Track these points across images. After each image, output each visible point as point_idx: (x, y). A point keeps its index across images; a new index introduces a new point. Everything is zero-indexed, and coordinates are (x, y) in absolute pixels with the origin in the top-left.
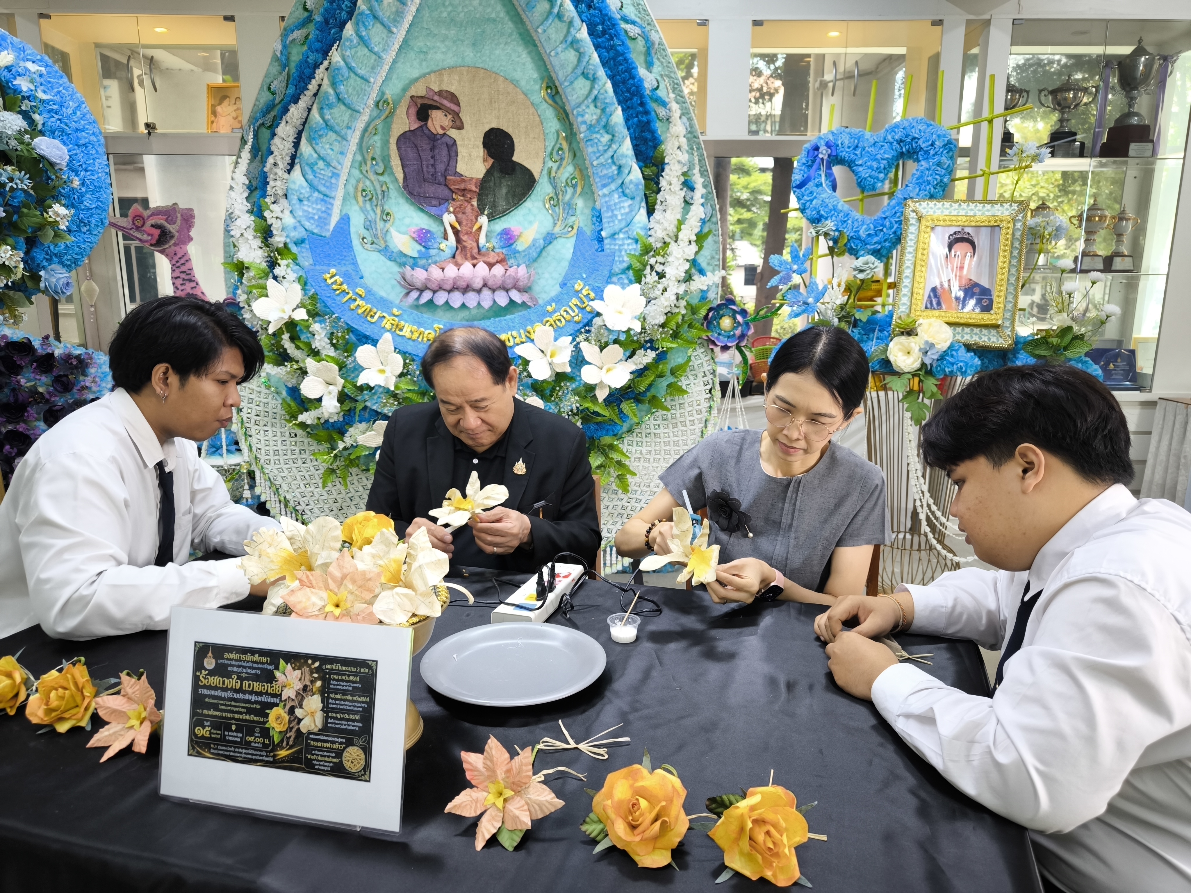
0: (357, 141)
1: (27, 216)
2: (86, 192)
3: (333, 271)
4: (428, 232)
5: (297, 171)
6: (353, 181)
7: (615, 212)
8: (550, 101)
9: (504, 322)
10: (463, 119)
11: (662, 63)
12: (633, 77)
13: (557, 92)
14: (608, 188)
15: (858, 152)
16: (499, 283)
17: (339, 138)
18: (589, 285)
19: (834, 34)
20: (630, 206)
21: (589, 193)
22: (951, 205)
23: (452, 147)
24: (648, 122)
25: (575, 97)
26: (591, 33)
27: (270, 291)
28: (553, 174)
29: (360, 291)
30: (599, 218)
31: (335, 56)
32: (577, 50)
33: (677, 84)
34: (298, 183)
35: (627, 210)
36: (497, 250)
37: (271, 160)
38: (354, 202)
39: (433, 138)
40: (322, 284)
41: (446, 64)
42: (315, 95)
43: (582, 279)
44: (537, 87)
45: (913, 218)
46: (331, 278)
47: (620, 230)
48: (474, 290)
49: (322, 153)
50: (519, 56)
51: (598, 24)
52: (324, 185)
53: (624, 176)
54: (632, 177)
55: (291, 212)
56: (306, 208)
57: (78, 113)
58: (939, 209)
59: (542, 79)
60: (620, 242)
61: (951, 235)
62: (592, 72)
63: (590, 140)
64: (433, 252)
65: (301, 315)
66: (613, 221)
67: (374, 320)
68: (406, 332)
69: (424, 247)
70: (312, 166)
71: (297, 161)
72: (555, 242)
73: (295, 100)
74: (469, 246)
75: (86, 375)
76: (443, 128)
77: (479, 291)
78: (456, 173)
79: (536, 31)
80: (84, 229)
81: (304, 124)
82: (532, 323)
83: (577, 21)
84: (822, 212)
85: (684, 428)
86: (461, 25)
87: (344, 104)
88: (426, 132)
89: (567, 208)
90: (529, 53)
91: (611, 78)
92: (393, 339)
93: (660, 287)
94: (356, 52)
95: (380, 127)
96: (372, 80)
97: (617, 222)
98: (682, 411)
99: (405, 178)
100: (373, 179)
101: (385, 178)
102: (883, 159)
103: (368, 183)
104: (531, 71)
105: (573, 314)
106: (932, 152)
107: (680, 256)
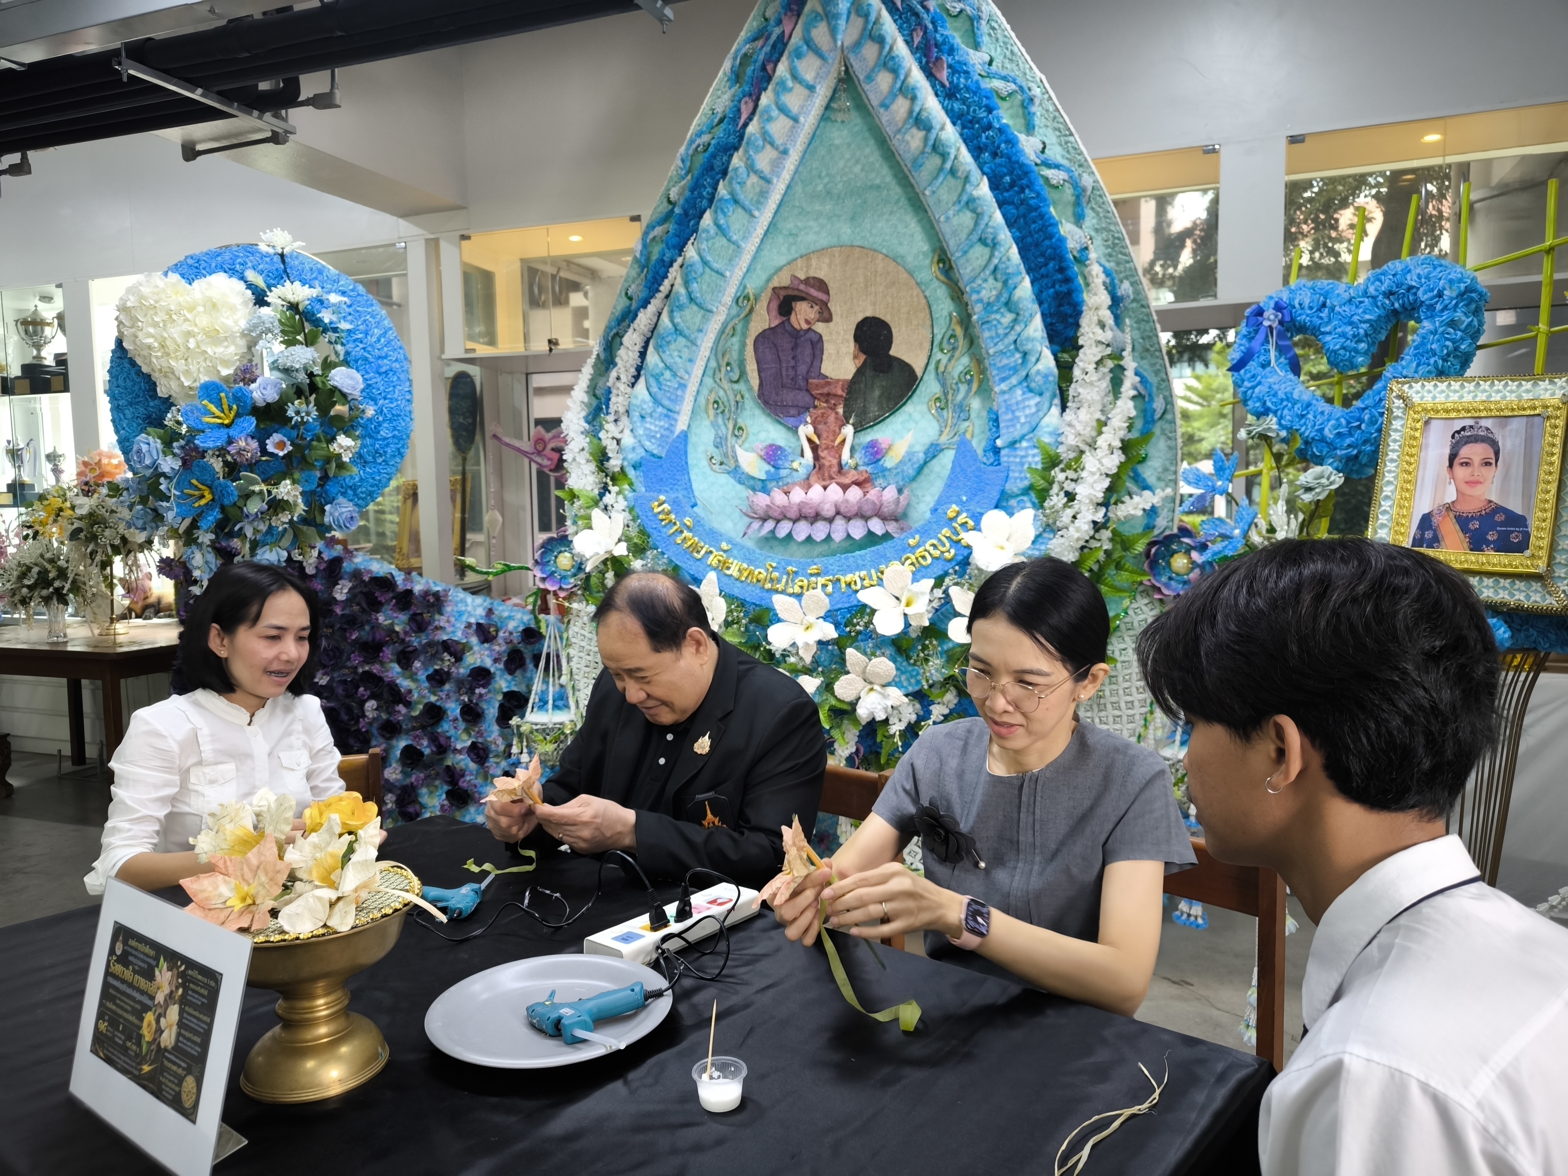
0: (710, 345)
1: (315, 448)
2: (384, 421)
3: (662, 498)
4: (779, 448)
5: (641, 384)
6: (705, 392)
7: (1017, 414)
8: (943, 278)
9: (851, 559)
10: (833, 309)
11: (1098, 214)
12: (1050, 237)
13: (951, 267)
14: (1008, 382)
15: (1325, 314)
16: (855, 509)
17: (689, 344)
18: (968, 511)
19: (1433, 138)
20: (1037, 405)
21: (985, 390)
22: (1462, 386)
23: (817, 344)
24: (1069, 293)
25: (968, 270)
26: (995, 186)
27: (595, 522)
28: (941, 369)
29: (688, 521)
30: (995, 421)
31: (690, 252)
32: (974, 211)
33: (1118, 238)
34: (640, 397)
35: (1033, 410)
36: (861, 468)
37: (613, 374)
38: (705, 416)
39: (796, 335)
40: (650, 514)
41: (818, 246)
42: (667, 297)
43: (960, 503)
44: (927, 262)
45: (1398, 408)
46: (659, 505)
47: (1022, 438)
48: (825, 519)
49: (669, 361)
50: (906, 227)
51: (1005, 175)
52: (669, 399)
53: (1030, 365)
54: (1040, 366)
55: (632, 430)
56: (648, 426)
57: (383, 340)
58: (1442, 392)
59: (934, 251)
60: (1022, 453)
61: (1458, 432)
62: (991, 237)
63: (988, 322)
64: (783, 473)
65: (621, 550)
66: (1014, 426)
67: (699, 556)
68: (733, 571)
69: (774, 466)
70: (657, 377)
71: (642, 372)
72: (941, 455)
73: (645, 304)
74: (827, 464)
75: (441, 614)
76: (807, 322)
77: (830, 520)
78: (821, 376)
79: (924, 194)
80: (380, 460)
81: (652, 332)
82: (888, 561)
83: (976, 173)
84: (1269, 404)
85: (1117, 713)
86: (839, 197)
87: (696, 304)
88: (788, 328)
89: (958, 410)
90: (920, 221)
91: (1020, 241)
92: (718, 579)
93: (1069, 512)
94: (714, 244)
95: (739, 328)
96: (728, 274)
97: (1018, 426)
98: (1114, 687)
99: (761, 385)
100: (726, 387)
101: (741, 386)
102: (1361, 322)
103: (721, 393)
104: (921, 243)
105: (944, 549)
106: (1439, 307)
107: (1094, 470)
